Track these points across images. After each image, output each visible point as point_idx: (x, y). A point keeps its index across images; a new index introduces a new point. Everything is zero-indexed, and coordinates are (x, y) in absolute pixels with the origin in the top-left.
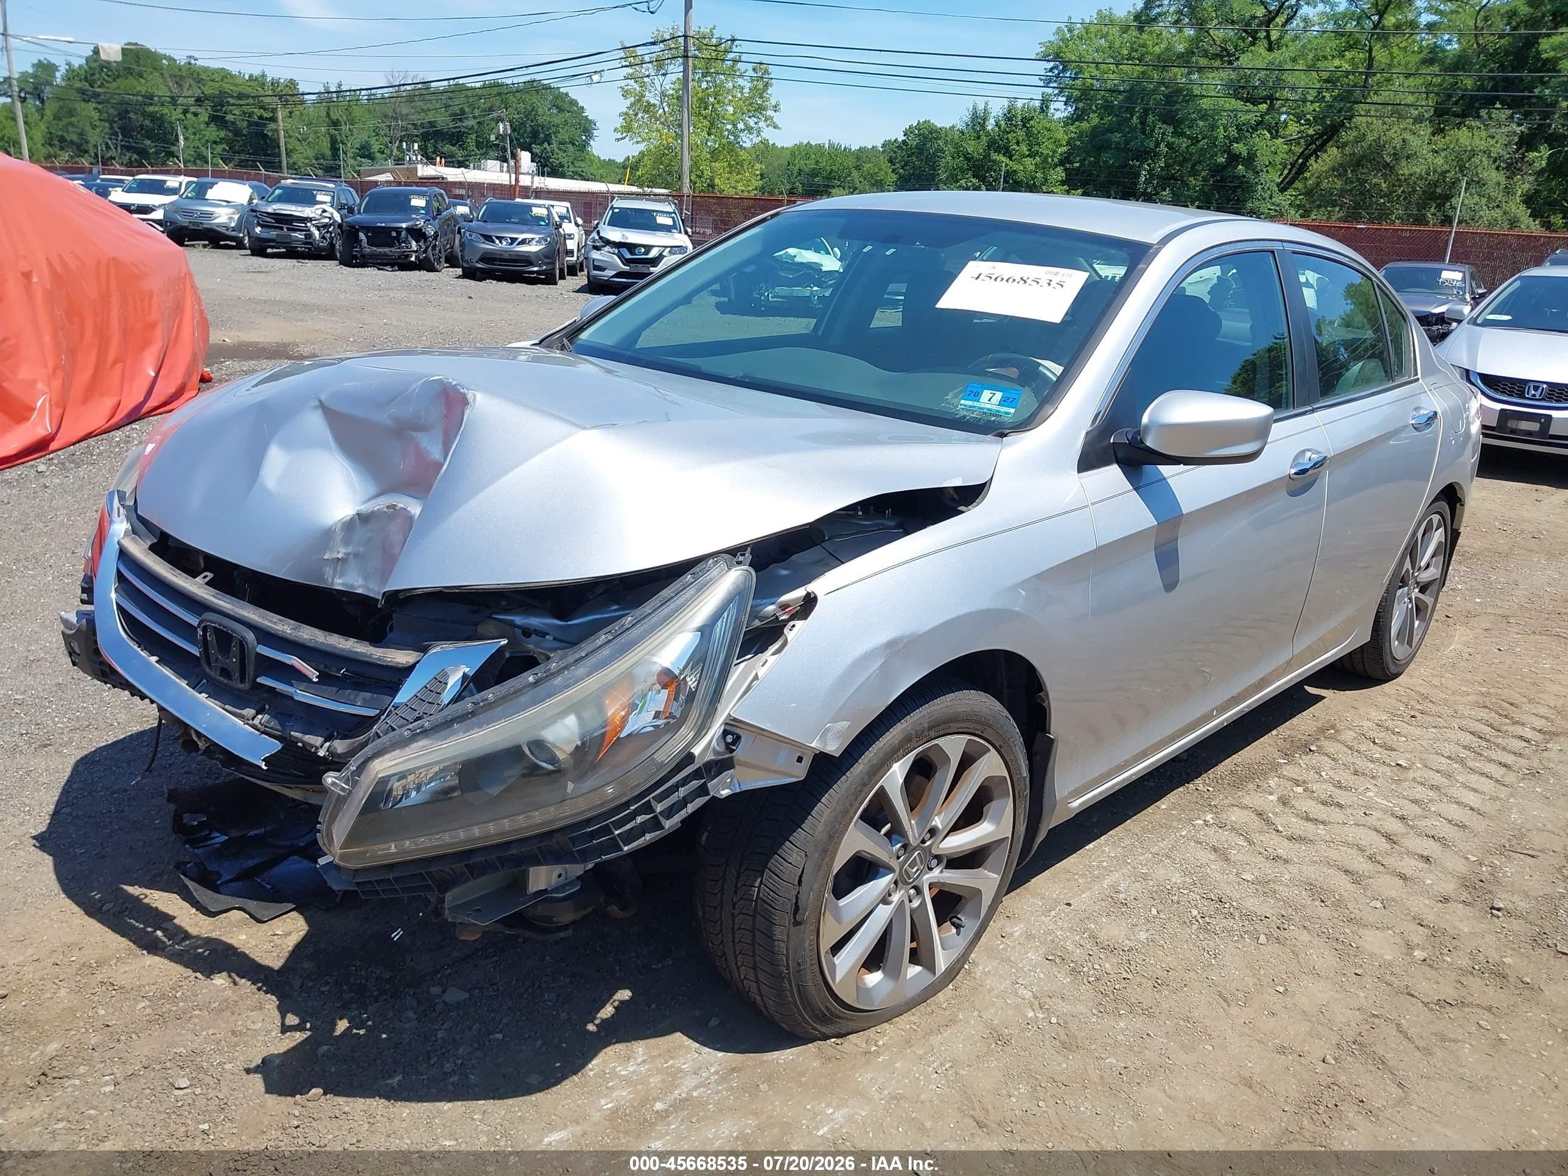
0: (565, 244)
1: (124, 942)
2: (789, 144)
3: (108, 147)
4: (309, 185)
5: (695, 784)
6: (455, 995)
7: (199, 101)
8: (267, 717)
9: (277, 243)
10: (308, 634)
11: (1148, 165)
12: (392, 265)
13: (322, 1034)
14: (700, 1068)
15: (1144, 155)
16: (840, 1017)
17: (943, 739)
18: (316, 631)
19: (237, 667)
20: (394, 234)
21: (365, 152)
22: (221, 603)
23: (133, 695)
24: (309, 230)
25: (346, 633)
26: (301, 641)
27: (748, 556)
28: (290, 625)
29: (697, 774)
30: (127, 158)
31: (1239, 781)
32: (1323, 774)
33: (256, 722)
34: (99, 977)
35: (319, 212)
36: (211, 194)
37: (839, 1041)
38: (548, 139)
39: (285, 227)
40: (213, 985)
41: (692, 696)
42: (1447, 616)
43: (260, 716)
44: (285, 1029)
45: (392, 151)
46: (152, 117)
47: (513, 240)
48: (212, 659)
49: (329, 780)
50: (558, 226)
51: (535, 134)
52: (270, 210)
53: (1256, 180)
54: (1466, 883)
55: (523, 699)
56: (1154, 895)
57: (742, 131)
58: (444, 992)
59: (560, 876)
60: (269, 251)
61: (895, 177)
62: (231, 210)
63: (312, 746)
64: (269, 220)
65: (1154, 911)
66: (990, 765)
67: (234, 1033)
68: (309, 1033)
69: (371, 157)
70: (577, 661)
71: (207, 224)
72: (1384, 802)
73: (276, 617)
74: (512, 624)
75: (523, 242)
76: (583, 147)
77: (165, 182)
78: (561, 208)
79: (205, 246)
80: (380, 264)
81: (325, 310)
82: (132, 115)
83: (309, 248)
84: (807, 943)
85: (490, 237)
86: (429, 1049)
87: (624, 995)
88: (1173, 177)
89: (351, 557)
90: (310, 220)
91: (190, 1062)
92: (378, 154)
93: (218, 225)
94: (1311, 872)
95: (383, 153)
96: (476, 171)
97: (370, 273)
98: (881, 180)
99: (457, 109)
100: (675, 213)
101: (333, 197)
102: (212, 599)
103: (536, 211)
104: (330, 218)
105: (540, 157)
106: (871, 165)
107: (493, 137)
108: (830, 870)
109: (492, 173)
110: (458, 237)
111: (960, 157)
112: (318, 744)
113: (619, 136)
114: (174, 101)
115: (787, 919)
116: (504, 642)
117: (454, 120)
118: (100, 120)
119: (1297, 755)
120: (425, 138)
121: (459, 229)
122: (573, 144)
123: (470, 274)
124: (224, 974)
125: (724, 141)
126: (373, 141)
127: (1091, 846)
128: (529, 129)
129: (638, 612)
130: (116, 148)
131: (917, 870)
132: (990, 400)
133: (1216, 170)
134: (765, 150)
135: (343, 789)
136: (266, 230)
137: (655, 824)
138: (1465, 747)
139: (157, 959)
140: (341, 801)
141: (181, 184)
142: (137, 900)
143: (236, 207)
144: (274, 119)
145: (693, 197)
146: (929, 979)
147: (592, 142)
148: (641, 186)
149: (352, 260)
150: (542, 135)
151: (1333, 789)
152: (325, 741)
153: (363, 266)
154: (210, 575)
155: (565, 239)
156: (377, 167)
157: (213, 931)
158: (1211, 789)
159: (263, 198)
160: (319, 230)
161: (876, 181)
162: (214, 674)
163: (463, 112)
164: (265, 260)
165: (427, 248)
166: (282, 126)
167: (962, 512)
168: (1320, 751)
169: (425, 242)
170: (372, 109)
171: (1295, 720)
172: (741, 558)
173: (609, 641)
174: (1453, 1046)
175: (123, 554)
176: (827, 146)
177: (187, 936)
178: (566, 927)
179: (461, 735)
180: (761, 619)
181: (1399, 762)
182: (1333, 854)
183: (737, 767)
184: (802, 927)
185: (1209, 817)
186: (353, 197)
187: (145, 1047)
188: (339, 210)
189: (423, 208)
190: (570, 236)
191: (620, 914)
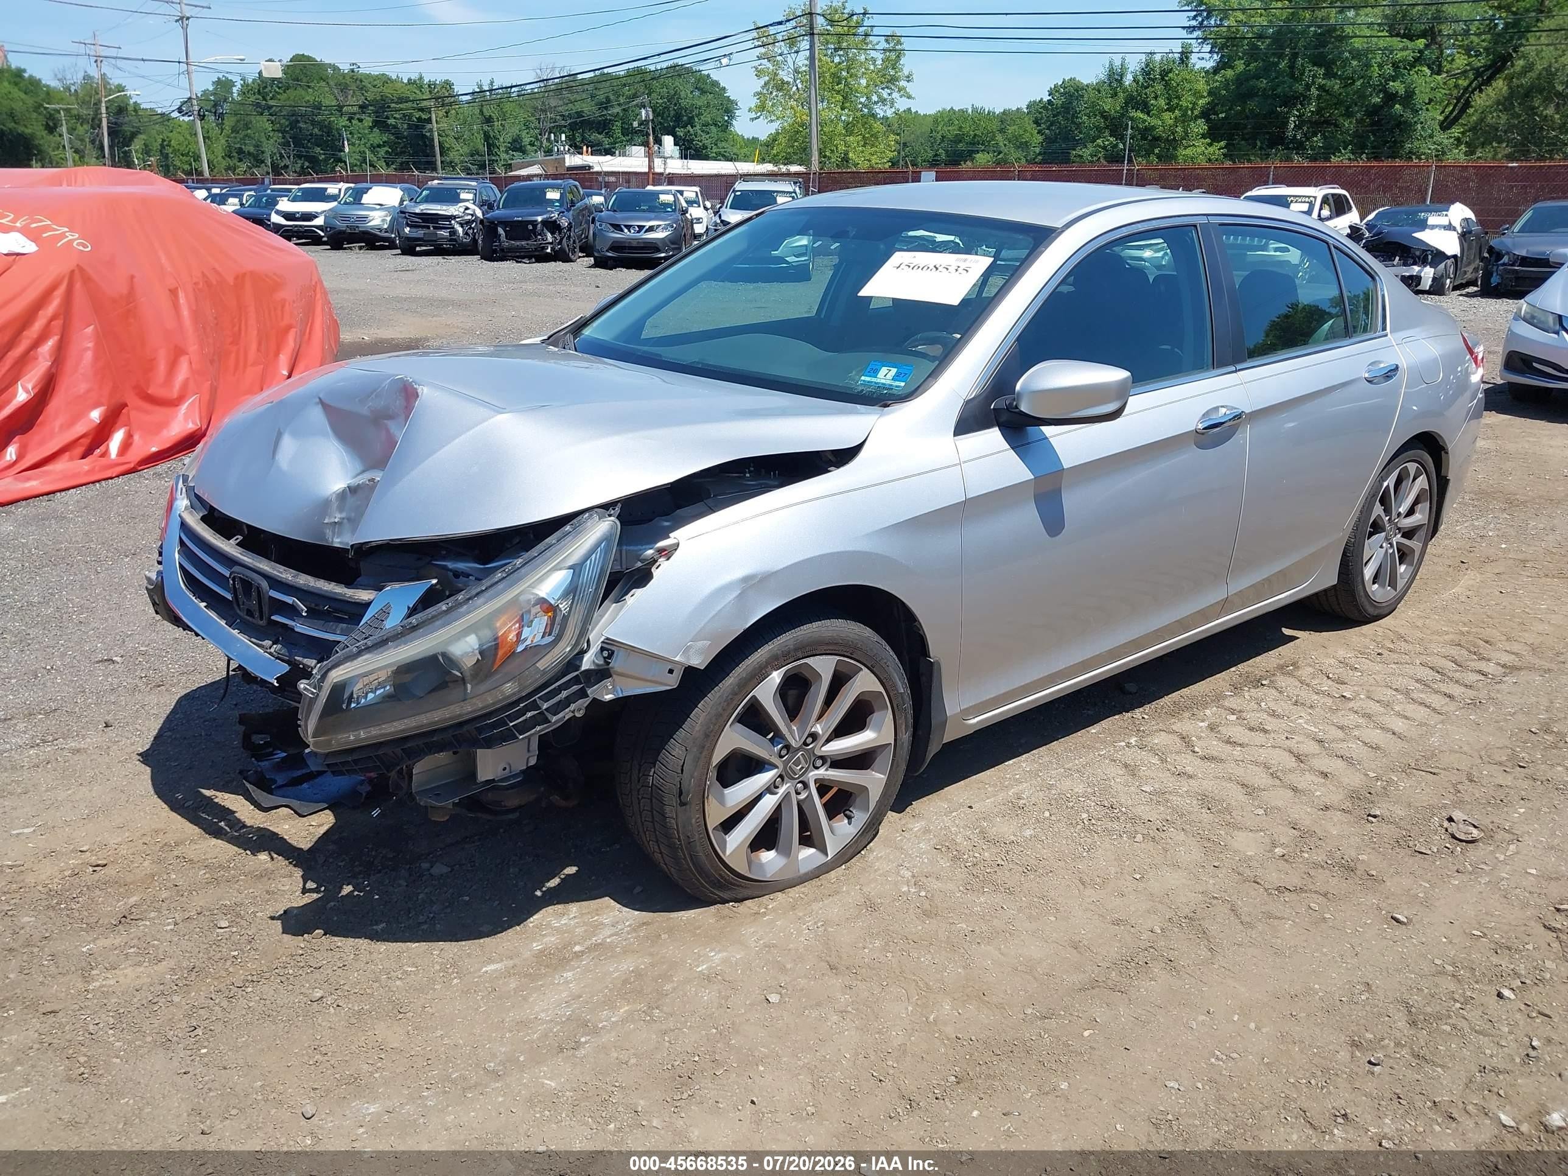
0: (692, 228)
1: (197, 830)
2: (931, 111)
3: (282, 156)
4: (453, 184)
5: (575, 688)
6: (439, 869)
7: (363, 107)
8: (279, 646)
9: (425, 241)
10: (304, 580)
11: (1297, 110)
12: (530, 258)
13: (331, 895)
14: (618, 922)
15: (1290, 101)
16: (734, 885)
17: (812, 658)
18: (309, 577)
19: (257, 608)
20: (530, 227)
21: (517, 146)
22: (245, 558)
23: (184, 630)
24: (453, 228)
25: (329, 578)
26: (298, 586)
27: (618, 509)
28: (291, 573)
29: (576, 680)
30: (299, 165)
31: (1176, 712)
32: (1263, 704)
33: (272, 650)
34: (176, 853)
35: (462, 210)
36: (366, 199)
37: (736, 905)
38: (691, 122)
39: (431, 225)
40: (258, 859)
41: (565, 618)
42: (1462, 562)
43: (275, 646)
44: (305, 891)
45: (542, 143)
46: (321, 125)
47: (641, 227)
48: (241, 603)
49: (302, 686)
50: (684, 212)
51: (678, 117)
52: (417, 211)
53: (1415, 119)
54: (1354, 796)
55: (438, 623)
56: (1053, 802)
57: (876, 103)
58: (432, 867)
59: (505, 769)
60: (418, 249)
61: (1040, 138)
62: (383, 213)
63: (309, 667)
64: (417, 220)
65: (1047, 814)
66: (864, 682)
67: (268, 892)
68: (322, 894)
69: (522, 150)
70: (477, 594)
71: (362, 227)
72: (1313, 728)
73: (282, 568)
74: (445, 568)
75: (651, 229)
76: (725, 127)
77: (326, 189)
78: (691, 192)
79: (361, 248)
80: (518, 257)
81: (460, 305)
82: (302, 125)
83: (454, 245)
84: (694, 820)
85: (619, 226)
86: (411, 906)
87: (571, 870)
88: (1327, 122)
89: (345, 521)
90: (454, 217)
91: (233, 912)
92: (529, 147)
93: (373, 228)
94: (1208, 785)
95: (533, 145)
96: (621, 158)
97: (508, 268)
98: (1026, 142)
99: (602, 98)
100: (795, 193)
101: (475, 194)
102: (239, 556)
103: (663, 198)
104: (472, 215)
105: (684, 140)
106: (1016, 127)
107: (635, 124)
108: (709, 762)
109: (634, 160)
110: (592, 226)
111: (1096, 115)
112: (313, 665)
113: (753, 115)
114: (340, 108)
115: (675, 801)
116: (434, 581)
117: (599, 109)
118: (273, 130)
119: (1246, 689)
120: (573, 127)
121: (594, 219)
122: (716, 125)
123: (602, 263)
124: (266, 852)
125: (859, 114)
126: (524, 134)
127: (1011, 762)
128: (672, 113)
129: (527, 555)
130: (289, 157)
131: (802, 768)
132: (886, 376)
133: (1375, 110)
134: (907, 119)
135: (313, 693)
136: (414, 230)
137: (542, 719)
138: (1417, 681)
139: (220, 841)
140: (312, 701)
141: (340, 190)
142: (210, 799)
143: (388, 209)
144: (429, 121)
145: (820, 174)
146: (821, 859)
147: (734, 122)
148: (776, 163)
149: (491, 255)
150: (685, 118)
151: (1265, 716)
152: (318, 663)
153: (502, 260)
154: (240, 538)
155: (692, 224)
156: (528, 159)
157: (266, 822)
158: (1146, 717)
159: (412, 199)
160: (462, 227)
161: (1021, 143)
162: (243, 614)
163: (608, 100)
164: (414, 258)
165: (562, 239)
166: (438, 125)
167: (830, 471)
168: (1272, 685)
169: (560, 233)
170: (522, 103)
171: (1258, 659)
172: (612, 512)
173: (504, 578)
174: (1276, 923)
175: (183, 525)
176: (970, 111)
177: (244, 826)
178: (513, 810)
179: (392, 650)
180: (642, 561)
181: (1344, 694)
182: (1239, 771)
183: (614, 676)
184: (688, 806)
185: (1133, 740)
186: (494, 193)
187: (199, 901)
188: (480, 207)
189: (557, 201)
190: (699, 220)
191: (563, 803)
